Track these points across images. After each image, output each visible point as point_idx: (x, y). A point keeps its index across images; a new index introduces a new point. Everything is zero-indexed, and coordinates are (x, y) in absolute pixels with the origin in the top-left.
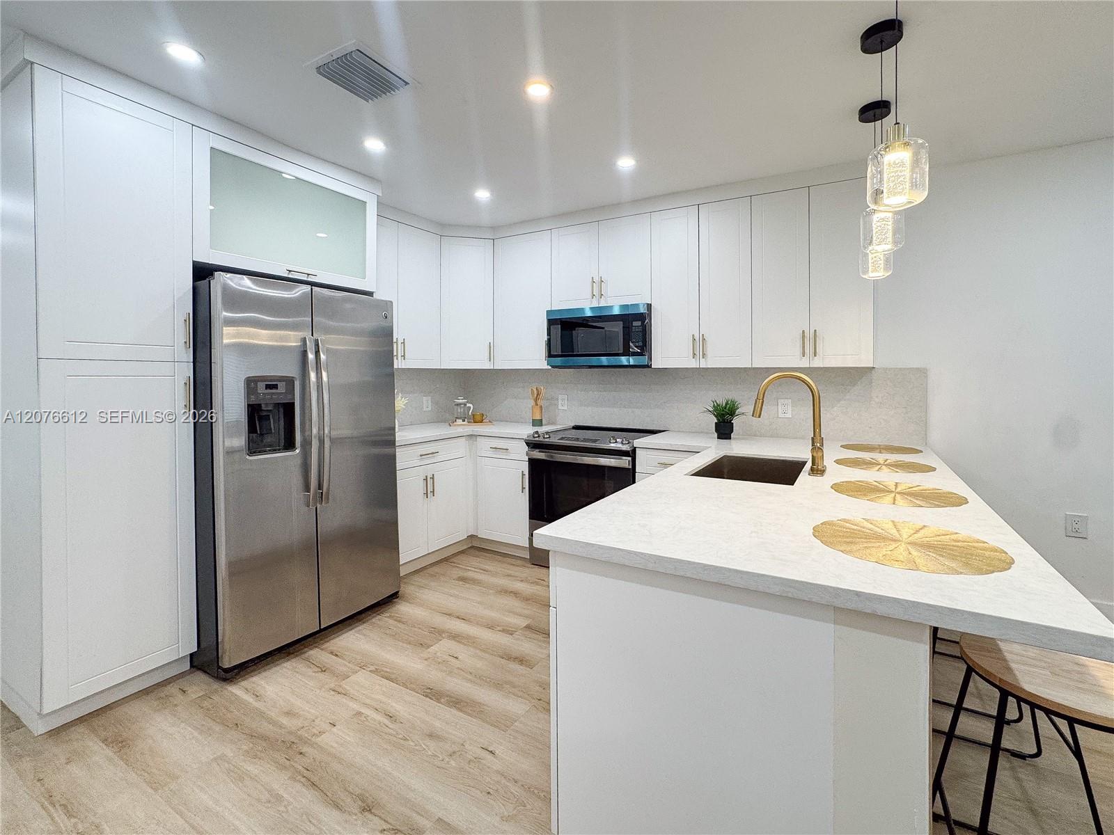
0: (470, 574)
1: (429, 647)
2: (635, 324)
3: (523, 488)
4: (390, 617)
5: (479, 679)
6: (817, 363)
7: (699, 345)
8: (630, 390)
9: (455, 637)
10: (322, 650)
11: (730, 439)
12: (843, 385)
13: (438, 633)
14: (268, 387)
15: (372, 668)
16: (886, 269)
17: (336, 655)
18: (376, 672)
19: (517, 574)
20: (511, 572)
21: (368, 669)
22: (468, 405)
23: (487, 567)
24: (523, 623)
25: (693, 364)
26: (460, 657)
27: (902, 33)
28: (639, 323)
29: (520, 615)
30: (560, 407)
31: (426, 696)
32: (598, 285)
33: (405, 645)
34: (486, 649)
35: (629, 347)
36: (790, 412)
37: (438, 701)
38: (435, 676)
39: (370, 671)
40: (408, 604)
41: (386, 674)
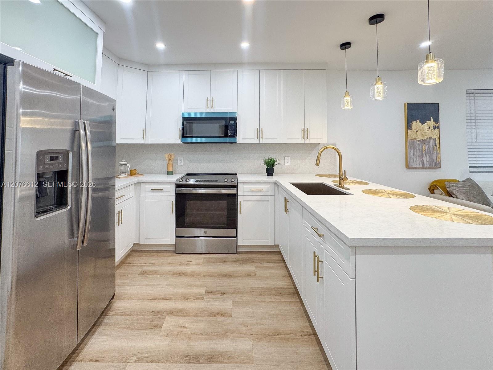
0: (145, 269)
1: (161, 326)
2: (231, 122)
3: (172, 211)
4: (115, 314)
5: (210, 335)
6: (307, 142)
7: (260, 133)
8: (218, 154)
9: (172, 313)
10: (80, 361)
11: (273, 176)
12: (309, 150)
13: (159, 314)
14: (52, 158)
15: (135, 358)
16: (351, 106)
17: (97, 361)
18: (139, 360)
19: (173, 261)
20: (169, 261)
21: (132, 361)
22: (127, 165)
23: (153, 261)
24: (203, 290)
25: (256, 141)
26: (187, 326)
27: (384, 18)
28: (233, 122)
29: (198, 286)
30: (179, 164)
31: (189, 363)
32: (210, 102)
33: (144, 331)
34: (197, 314)
35: (228, 133)
36: (289, 162)
37: (199, 362)
38: (182, 346)
39: (135, 362)
40: (121, 300)
41: (149, 359)
